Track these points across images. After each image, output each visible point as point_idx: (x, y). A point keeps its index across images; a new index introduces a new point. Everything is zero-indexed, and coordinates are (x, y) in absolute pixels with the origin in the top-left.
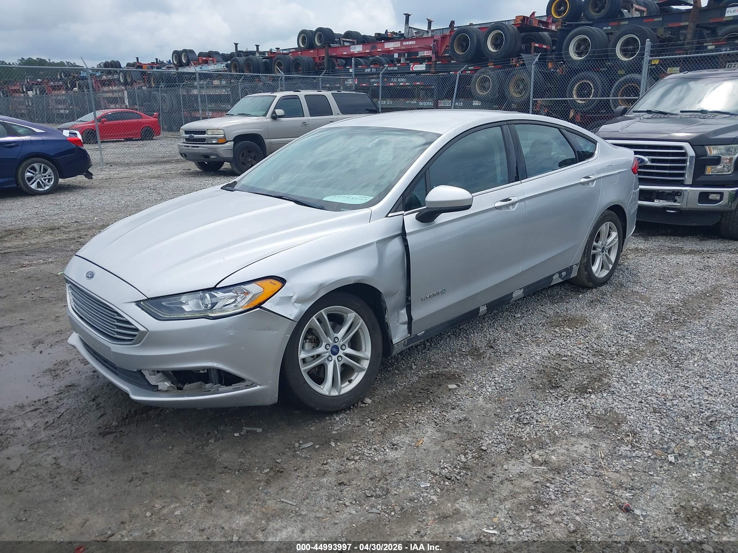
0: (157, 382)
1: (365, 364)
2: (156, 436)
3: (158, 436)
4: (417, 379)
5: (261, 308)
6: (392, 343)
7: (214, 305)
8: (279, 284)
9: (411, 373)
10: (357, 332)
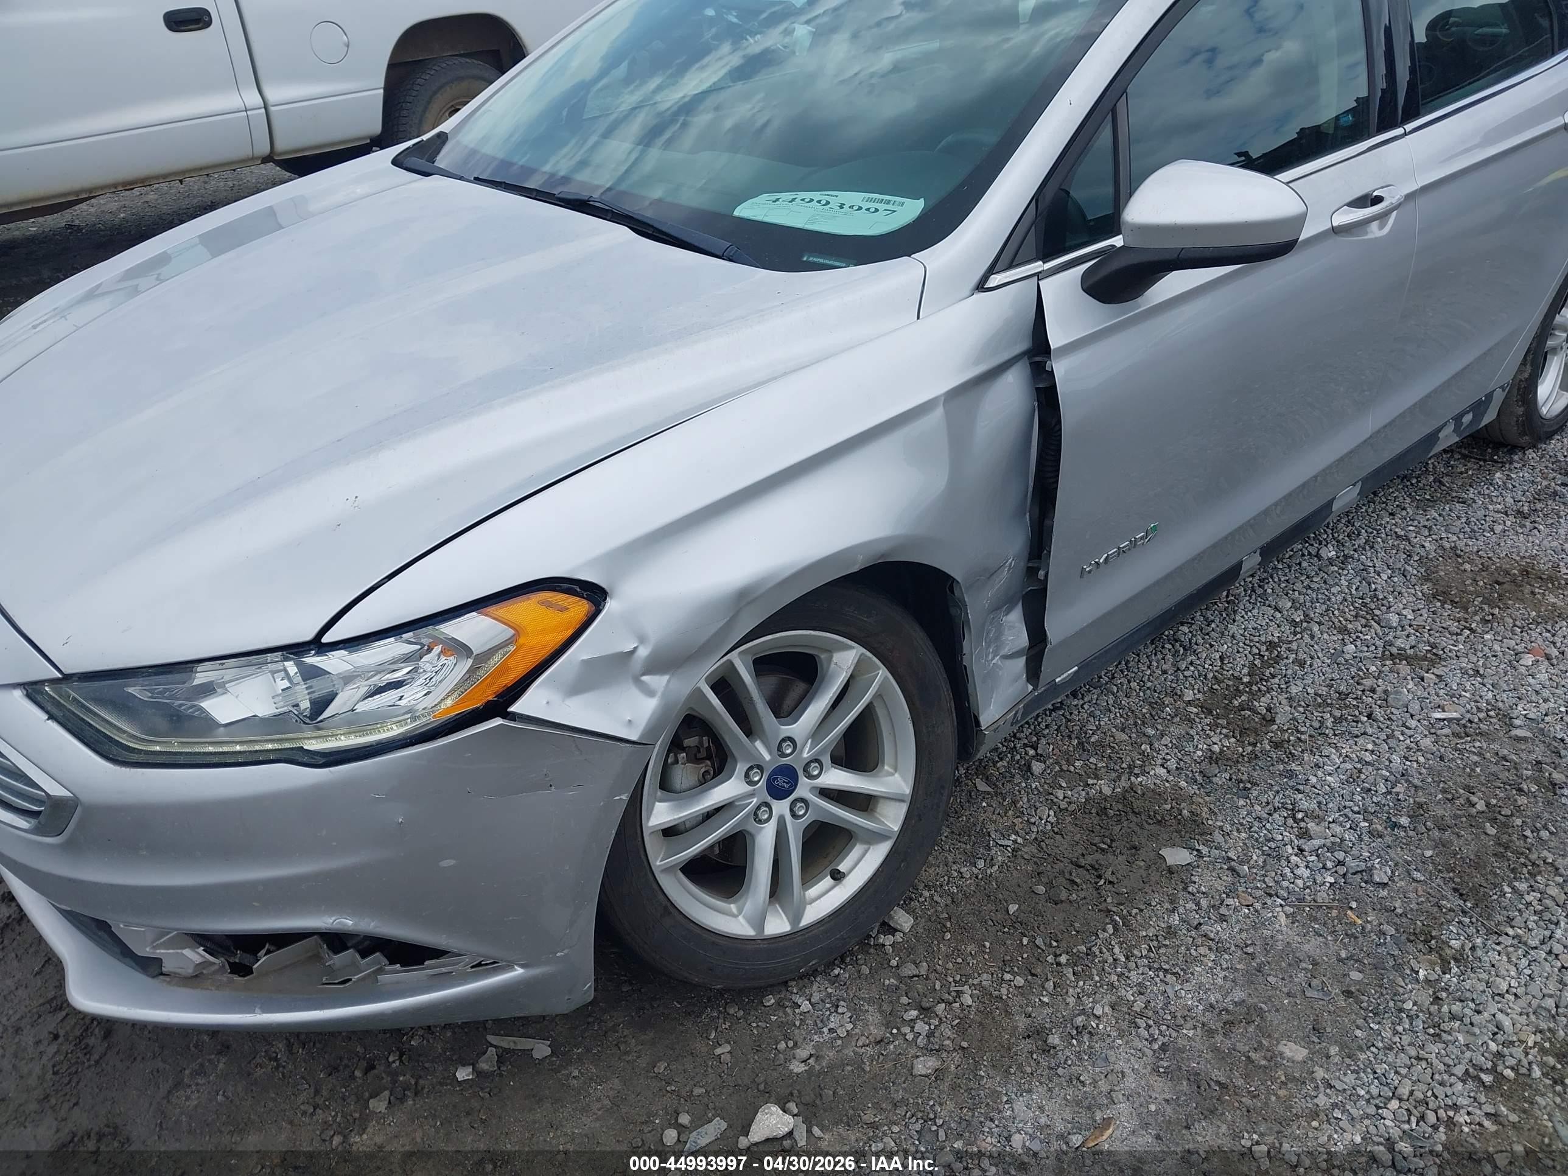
0: (155, 948)
1: (893, 818)
2: (196, 1073)
3: (201, 1071)
4: (1052, 819)
5: (506, 715)
6: (978, 724)
7: (320, 705)
8: (579, 607)
9: (1029, 791)
10: (869, 709)
